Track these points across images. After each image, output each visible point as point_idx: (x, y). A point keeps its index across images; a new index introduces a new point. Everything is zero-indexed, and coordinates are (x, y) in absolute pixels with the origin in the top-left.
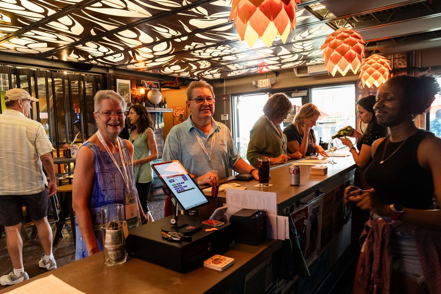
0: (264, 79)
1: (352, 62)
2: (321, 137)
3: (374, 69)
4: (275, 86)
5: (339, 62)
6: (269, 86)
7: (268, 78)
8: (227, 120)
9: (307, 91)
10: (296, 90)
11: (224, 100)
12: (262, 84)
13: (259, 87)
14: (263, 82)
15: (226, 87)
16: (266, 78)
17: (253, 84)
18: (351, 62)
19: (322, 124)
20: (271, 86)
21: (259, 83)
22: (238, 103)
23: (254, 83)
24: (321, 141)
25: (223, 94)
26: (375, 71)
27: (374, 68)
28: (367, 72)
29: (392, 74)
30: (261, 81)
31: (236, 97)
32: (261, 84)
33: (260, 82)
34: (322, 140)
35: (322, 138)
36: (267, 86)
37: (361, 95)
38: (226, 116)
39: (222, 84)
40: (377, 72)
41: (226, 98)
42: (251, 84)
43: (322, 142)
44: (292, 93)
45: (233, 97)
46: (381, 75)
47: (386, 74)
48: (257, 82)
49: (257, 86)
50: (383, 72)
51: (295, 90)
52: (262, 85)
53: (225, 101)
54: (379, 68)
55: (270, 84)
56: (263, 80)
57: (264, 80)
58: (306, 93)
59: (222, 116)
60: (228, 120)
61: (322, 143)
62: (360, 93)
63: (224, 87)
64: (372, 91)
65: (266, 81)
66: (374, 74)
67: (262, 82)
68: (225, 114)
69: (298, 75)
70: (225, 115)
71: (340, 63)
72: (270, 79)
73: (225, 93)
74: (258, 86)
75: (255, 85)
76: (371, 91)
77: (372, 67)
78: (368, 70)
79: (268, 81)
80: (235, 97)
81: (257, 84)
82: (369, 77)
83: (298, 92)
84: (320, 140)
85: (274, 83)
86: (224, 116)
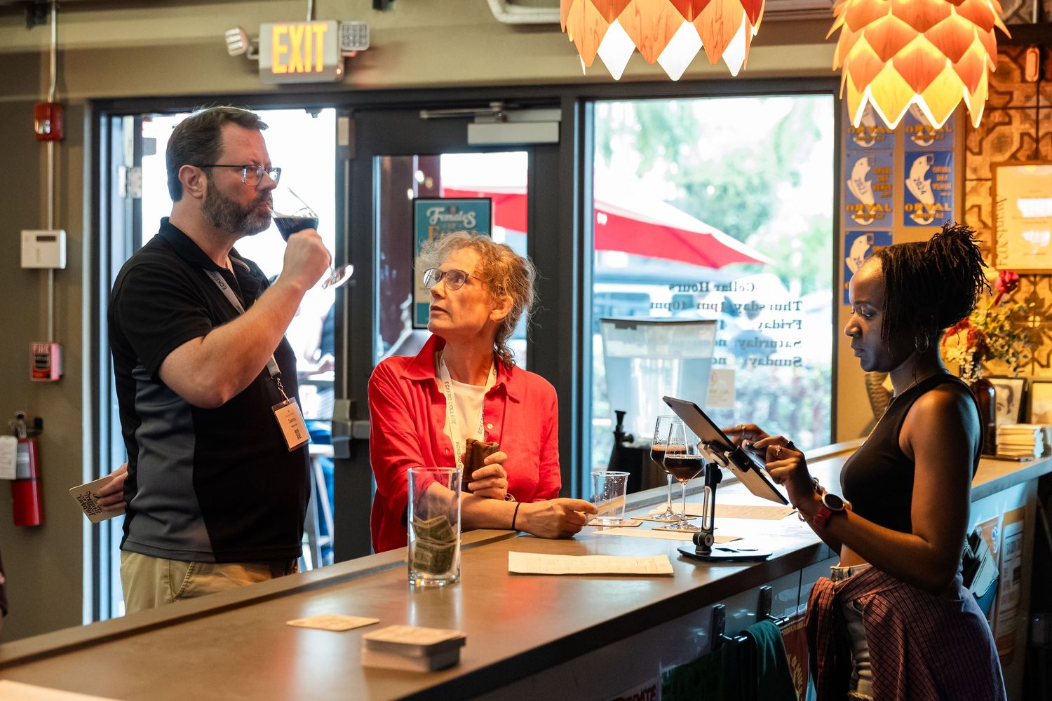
0: (304, 20)
1: (697, 12)
2: (621, 409)
3: (906, 27)
4: (364, 68)
5: (629, 10)
6: (325, 68)
7: (327, 18)
8: (57, 271)
9: (556, 115)
10: (496, 106)
11: (45, 138)
12: (284, 49)
13: (269, 70)
14: (296, 40)
15: (60, 54)
16: (313, 18)
17: (231, 47)
18: (695, 16)
19: (629, 331)
20: (339, 72)
21: (270, 46)
22: (137, 162)
23: (236, 42)
24: (619, 435)
25: (42, 97)
26: (915, 36)
27: (908, 23)
28: (870, 40)
29: (1030, 50)
30: (279, 29)
31: (129, 121)
32: (279, 49)
33: (276, 39)
34: (627, 430)
35: (626, 418)
36: (319, 68)
37: (864, 161)
38: (52, 239)
39: (37, 29)
40: (921, 45)
41: (59, 124)
42: (219, 47)
43: (631, 439)
44: (471, 119)
45: (103, 120)
46: (949, 62)
47: (974, 57)
48: (257, 36)
49: (256, 62)
50: (954, 49)
51: (485, 104)
52: (285, 58)
53: (50, 145)
54: (936, 22)
55: (334, 59)
56: (292, 28)
57: (301, 28)
58: (556, 126)
59: (28, 238)
60: (63, 265)
61: (627, 445)
62: (862, 152)
63: (48, 54)
64: (926, 140)
65: (314, 35)
66: (904, 53)
67: (285, 39)
68: (46, 228)
69: (505, 11)
70: (50, 233)
71: (637, 12)
72: (334, 24)
73: (52, 90)
74: (263, 64)
75: (244, 56)
76: (921, 143)
77: (894, 13)
78: (873, 25)
79: (325, 34)
80: (116, 121)
81: (256, 52)
82: (879, 69)
83: (505, 120)
84: (614, 429)
85: (360, 53)
86: (40, 239)
